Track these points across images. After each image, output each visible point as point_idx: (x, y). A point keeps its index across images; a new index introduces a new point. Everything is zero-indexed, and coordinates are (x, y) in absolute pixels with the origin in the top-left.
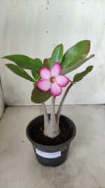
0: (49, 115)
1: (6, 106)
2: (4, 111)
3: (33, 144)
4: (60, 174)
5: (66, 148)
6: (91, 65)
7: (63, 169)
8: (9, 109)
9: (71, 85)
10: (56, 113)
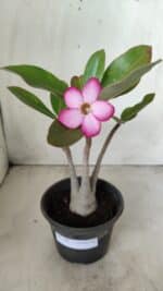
0: (79, 179)
1: (11, 165)
2: (8, 173)
3: (52, 224)
4: (95, 277)
5: (106, 232)
6: (152, 92)
7: (102, 267)
8: (15, 169)
9: (117, 126)
10: (90, 174)
